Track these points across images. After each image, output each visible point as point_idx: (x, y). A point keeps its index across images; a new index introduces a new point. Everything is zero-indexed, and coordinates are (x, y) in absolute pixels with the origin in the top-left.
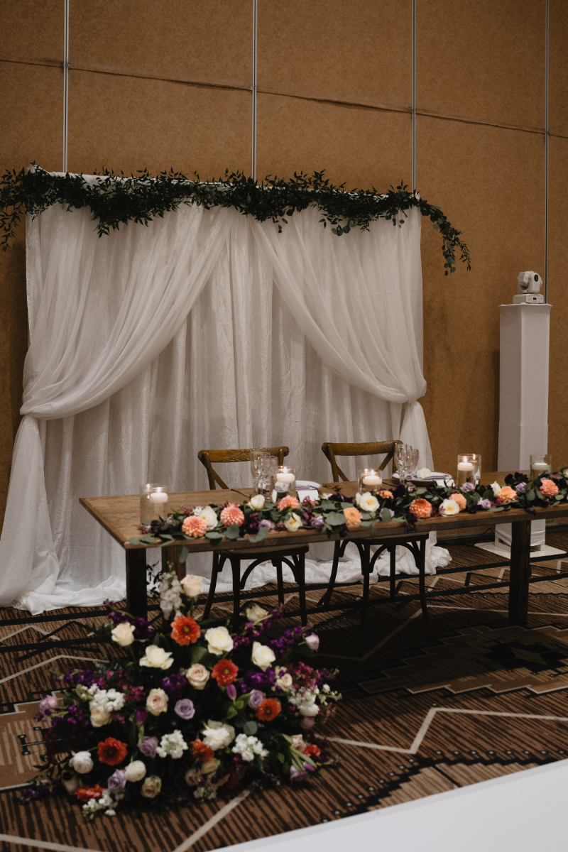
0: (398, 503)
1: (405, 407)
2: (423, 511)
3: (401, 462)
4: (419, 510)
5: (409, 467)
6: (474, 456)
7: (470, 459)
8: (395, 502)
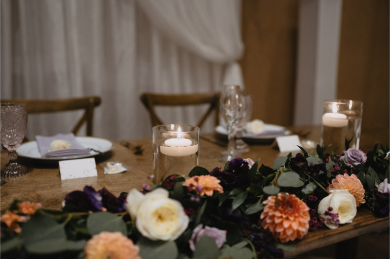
0: (235, 206)
1: (225, 67)
2: (295, 226)
3: (230, 113)
4: (286, 224)
5: (240, 119)
6: (351, 104)
7: (343, 109)
8: (229, 203)
